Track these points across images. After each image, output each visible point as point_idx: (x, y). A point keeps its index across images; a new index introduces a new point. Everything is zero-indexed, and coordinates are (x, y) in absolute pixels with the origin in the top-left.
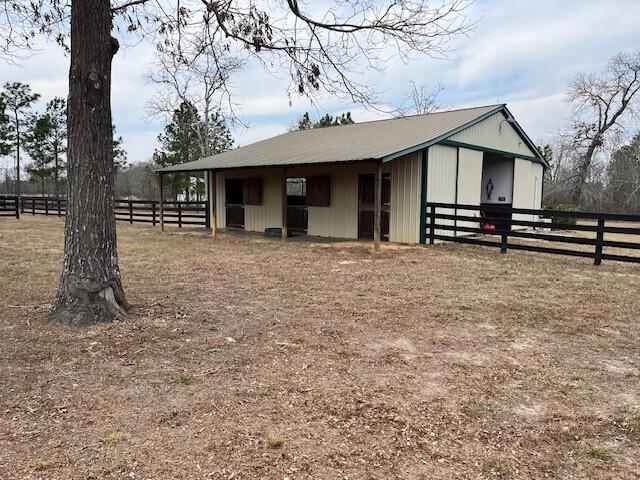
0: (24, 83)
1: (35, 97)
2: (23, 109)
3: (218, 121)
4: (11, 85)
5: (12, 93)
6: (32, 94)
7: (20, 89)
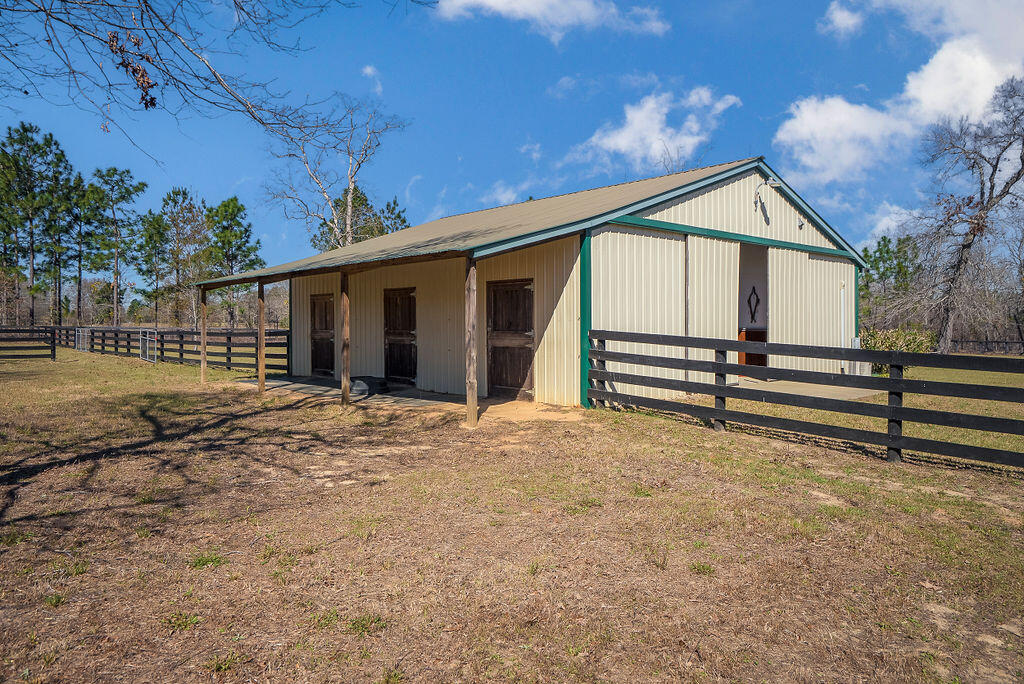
0: (121, 169)
1: (142, 187)
2: (123, 205)
3: (397, 212)
4: (104, 172)
5: (107, 183)
6: (135, 183)
7: (116, 178)
